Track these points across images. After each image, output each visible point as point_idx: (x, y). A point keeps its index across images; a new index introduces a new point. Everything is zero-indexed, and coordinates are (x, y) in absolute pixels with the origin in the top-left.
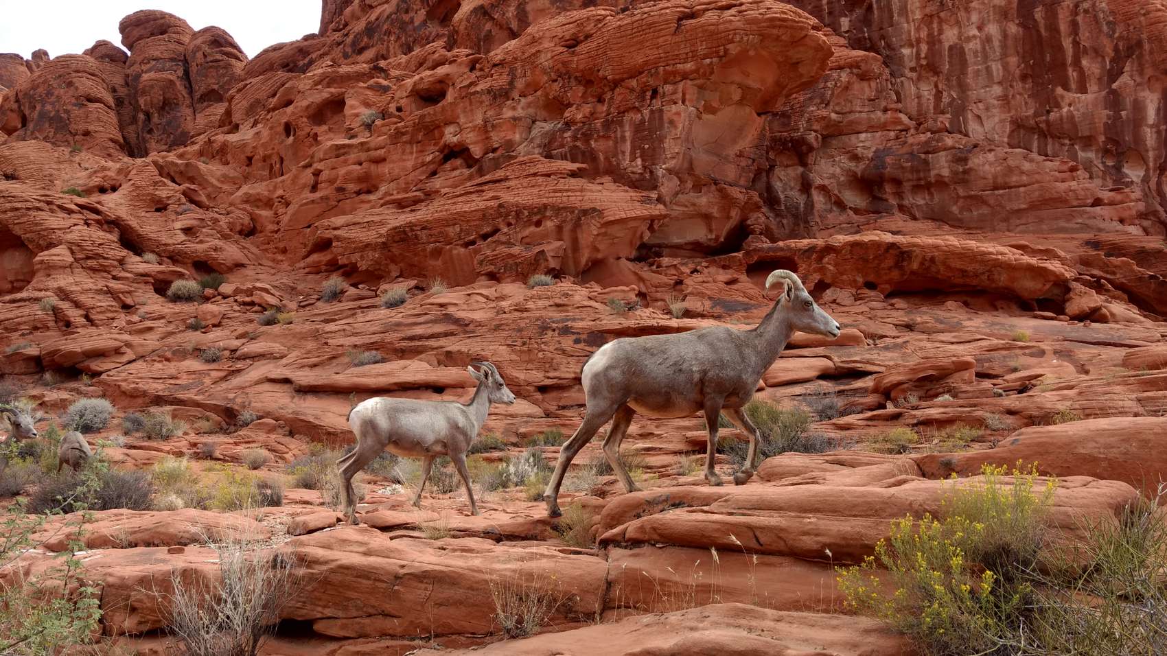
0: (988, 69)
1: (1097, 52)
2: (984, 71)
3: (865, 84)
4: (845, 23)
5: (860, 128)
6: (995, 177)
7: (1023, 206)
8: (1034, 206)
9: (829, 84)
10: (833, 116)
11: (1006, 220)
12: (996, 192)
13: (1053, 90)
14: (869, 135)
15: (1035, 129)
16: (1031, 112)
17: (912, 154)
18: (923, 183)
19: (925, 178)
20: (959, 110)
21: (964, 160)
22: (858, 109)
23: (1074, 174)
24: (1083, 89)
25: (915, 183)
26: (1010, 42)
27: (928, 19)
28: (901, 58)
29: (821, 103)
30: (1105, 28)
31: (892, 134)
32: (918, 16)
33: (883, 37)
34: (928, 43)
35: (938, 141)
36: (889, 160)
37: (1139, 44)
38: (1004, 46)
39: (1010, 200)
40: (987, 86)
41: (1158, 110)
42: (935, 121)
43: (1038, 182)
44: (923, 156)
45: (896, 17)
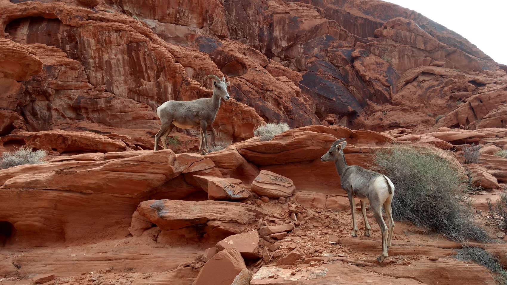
0: (119, 70)
1: (152, 69)
2: (118, 71)
3: (73, 72)
4: (68, 47)
5: (72, 88)
6: (120, 108)
7: (130, 119)
8: (135, 119)
9: (56, 71)
10: (60, 83)
11: (125, 123)
12: (122, 114)
13: (140, 80)
14: (75, 90)
15: (135, 92)
16: (134, 86)
17: (91, 98)
18: (96, 109)
19: (96, 108)
20: (111, 83)
21: (110, 102)
22: (71, 81)
23: (147, 109)
24: (149, 81)
25: (93, 109)
26: (125, 62)
27: (98, 50)
28: (89, 63)
29: (53, 78)
30: (154, 61)
31: (85, 91)
32: (94, 48)
33: (82, 54)
34: (98, 58)
35: (100, 95)
36: (82, 100)
37: (164, 67)
38: (124, 63)
39: (126, 117)
40: (119, 76)
41: (172, 89)
42: (100, 87)
43: (134, 111)
44: (95, 99)
45: (86, 48)
